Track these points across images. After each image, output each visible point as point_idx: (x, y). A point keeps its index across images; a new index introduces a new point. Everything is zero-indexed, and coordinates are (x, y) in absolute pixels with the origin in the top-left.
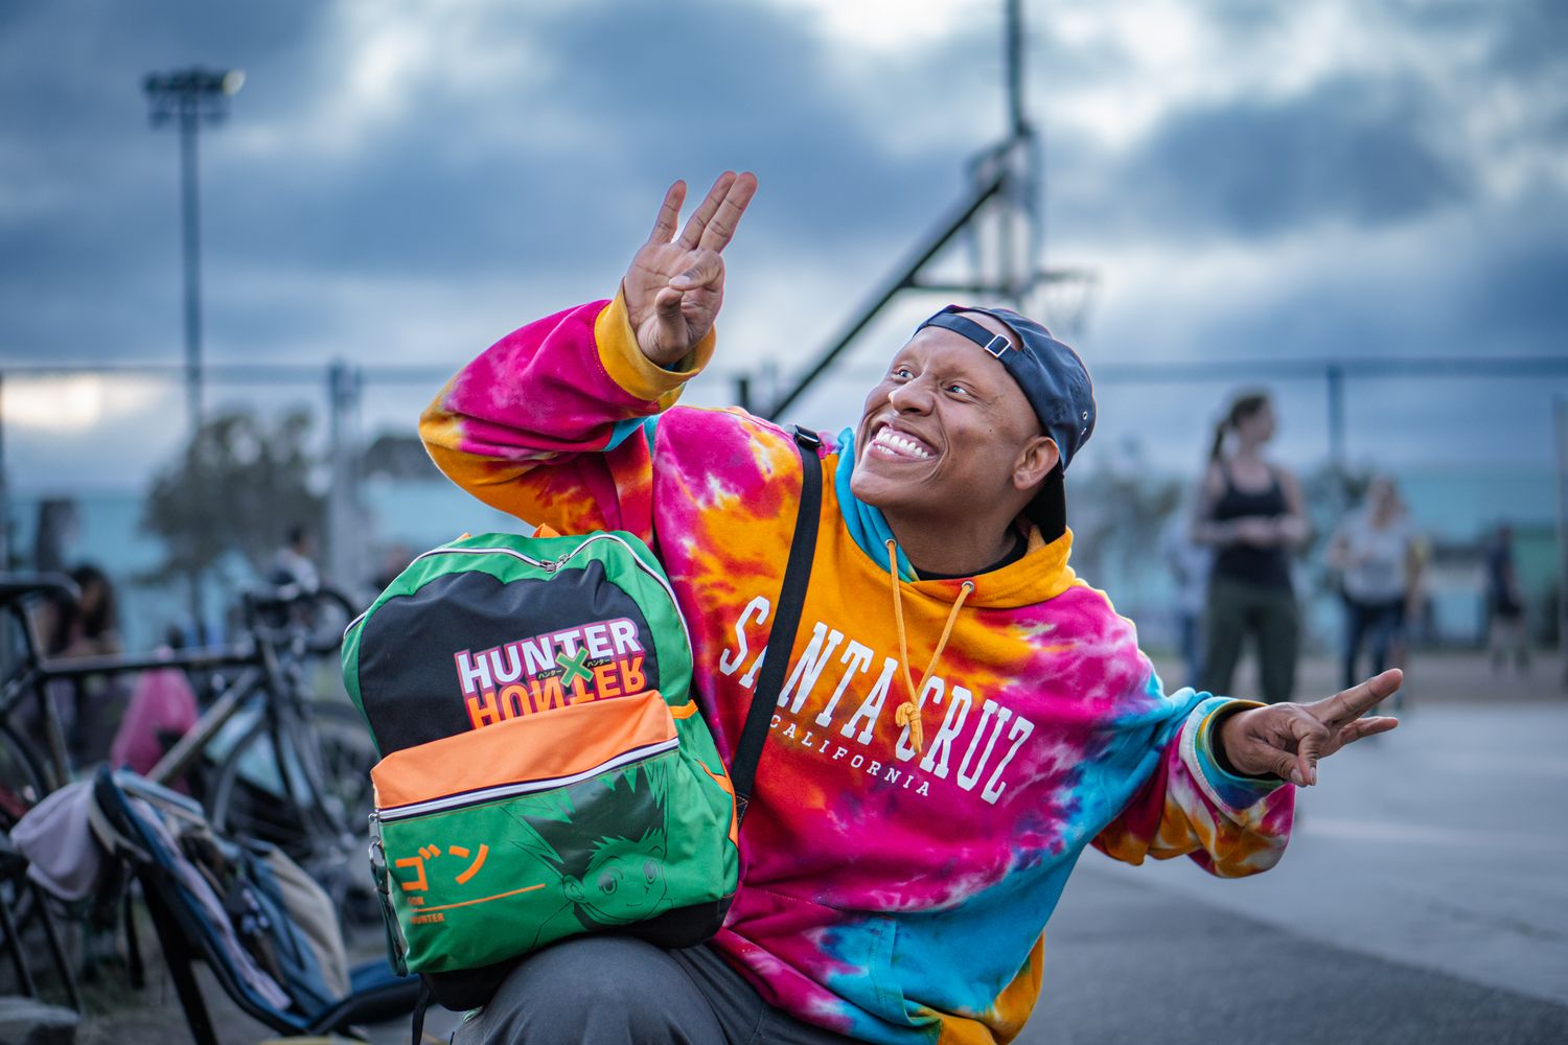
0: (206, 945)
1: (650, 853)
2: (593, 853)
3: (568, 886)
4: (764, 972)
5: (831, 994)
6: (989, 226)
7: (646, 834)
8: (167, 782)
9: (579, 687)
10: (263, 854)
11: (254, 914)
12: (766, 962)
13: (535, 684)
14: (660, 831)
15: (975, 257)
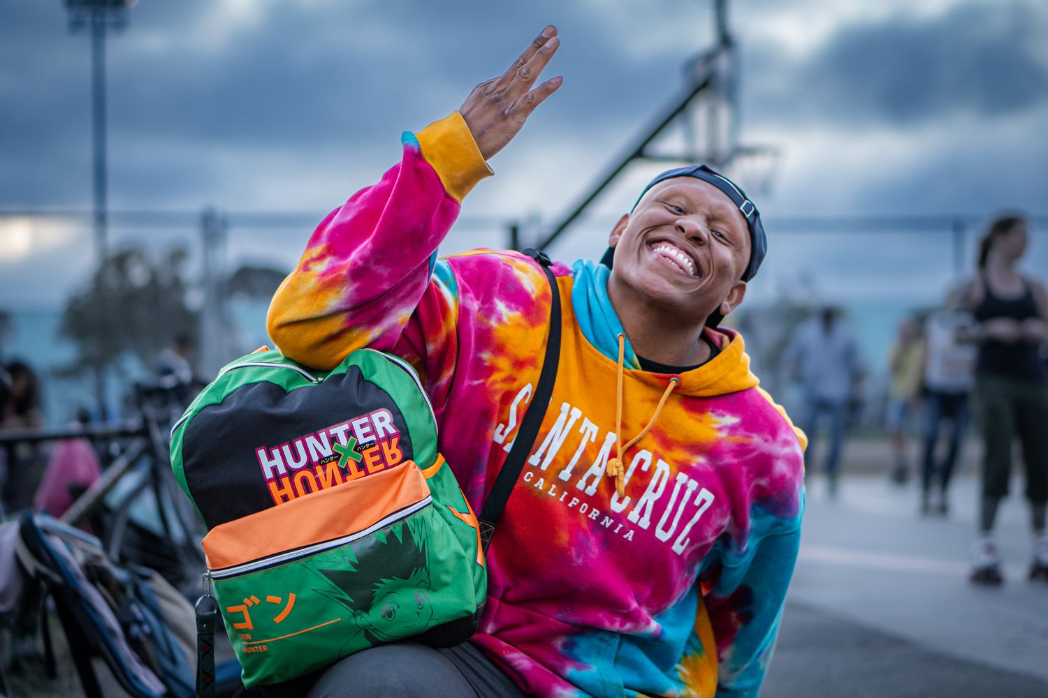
0: (103, 646)
1: (417, 586)
2: (375, 592)
3: (358, 618)
4: (520, 668)
5: (570, 685)
6: (700, 113)
7: (414, 572)
8: (76, 524)
9: (353, 467)
10: (146, 578)
11: (140, 623)
12: (521, 661)
13: (319, 468)
14: (424, 569)
15: (690, 136)
